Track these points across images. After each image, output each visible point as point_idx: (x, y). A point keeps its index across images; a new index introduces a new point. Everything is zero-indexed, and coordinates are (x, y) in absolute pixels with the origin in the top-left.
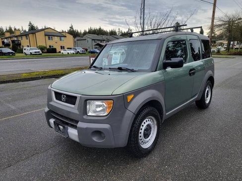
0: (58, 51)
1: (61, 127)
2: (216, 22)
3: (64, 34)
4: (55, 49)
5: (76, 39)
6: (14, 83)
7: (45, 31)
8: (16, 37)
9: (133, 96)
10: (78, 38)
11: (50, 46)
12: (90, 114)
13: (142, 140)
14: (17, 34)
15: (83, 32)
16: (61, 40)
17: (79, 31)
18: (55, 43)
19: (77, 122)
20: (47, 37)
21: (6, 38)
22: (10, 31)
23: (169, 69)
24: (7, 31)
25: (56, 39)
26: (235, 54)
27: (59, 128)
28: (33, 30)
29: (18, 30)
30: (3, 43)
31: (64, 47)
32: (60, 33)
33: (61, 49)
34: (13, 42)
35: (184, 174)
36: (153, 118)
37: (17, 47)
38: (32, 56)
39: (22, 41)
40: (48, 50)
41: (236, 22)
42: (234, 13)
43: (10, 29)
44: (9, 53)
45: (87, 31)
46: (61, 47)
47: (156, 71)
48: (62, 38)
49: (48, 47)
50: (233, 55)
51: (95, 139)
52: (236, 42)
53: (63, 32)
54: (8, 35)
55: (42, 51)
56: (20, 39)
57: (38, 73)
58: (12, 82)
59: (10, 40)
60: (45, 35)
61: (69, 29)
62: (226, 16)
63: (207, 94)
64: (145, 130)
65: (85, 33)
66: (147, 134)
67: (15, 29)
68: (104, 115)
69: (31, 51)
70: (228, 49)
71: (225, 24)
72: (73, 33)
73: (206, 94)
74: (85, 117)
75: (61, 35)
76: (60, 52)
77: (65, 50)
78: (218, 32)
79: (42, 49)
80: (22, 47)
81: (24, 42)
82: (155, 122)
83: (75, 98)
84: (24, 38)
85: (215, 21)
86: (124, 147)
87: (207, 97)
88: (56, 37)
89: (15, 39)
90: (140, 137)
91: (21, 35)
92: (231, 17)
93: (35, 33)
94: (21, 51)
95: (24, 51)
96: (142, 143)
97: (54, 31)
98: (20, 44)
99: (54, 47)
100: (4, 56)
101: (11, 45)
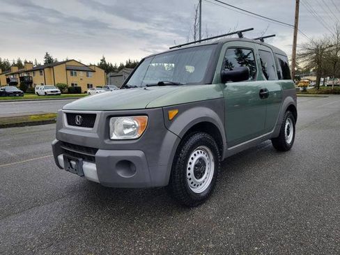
0: (83, 90)
1: (73, 163)
2: (299, 51)
3: (93, 68)
4: (80, 88)
5: (109, 75)
6: (17, 128)
7: (67, 64)
8: (27, 72)
9: (177, 112)
10: (112, 74)
11: (73, 84)
12: (114, 137)
13: (192, 180)
14: (29, 68)
15: (118, 66)
16: (88, 76)
17: (114, 65)
18: (80, 80)
19: (95, 150)
20: (69, 72)
21: (13, 74)
22: (19, 65)
23: (230, 84)
24: (14, 65)
25: (81, 74)
26: (328, 92)
27: (71, 164)
28: (50, 63)
29: (30, 63)
30: (8, 80)
31: (91, 85)
32: (87, 66)
33: (88, 87)
34: (22, 79)
35: (254, 225)
36: (208, 150)
37: (27, 86)
38: (47, 96)
39: (33, 78)
40: (69, 89)
41: (327, 50)
42: (322, 37)
43: (19, 62)
44: (15, 92)
45: (125, 64)
46: (88, 85)
47: (211, 84)
48: (90, 74)
49: (70, 86)
50: (325, 93)
51: (121, 173)
52: (328, 78)
53: (91, 65)
54: (15, 70)
55: (61, 91)
56: (31, 75)
57: (52, 115)
58: (15, 127)
59: (18, 77)
60: (67, 70)
61: (100, 62)
62: (312, 42)
63: (288, 129)
64: (196, 166)
65: (122, 67)
66: (199, 172)
67: (26, 62)
68: (135, 137)
69: (46, 91)
70: (317, 86)
71: (311, 53)
72: (106, 68)
73: (286, 130)
74: (107, 141)
75: (89, 70)
76: (86, 92)
77: (94, 89)
78: (302, 64)
79: (62, 88)
80: (33, 86)
81: (37, 79)
82: (212, 157)
83: (94, 116)
84: (38, 73)
85: (297, 49)
86: (165, 187)
87: (288, 134)
88: (81, 72)
89: (25, 75)
90: (189, 174)
91: (34, 70)
92: (319, 42)
93: (53, 67)
94: (33, 92)
95: (36, 91)
96: (192, 185)
97: (79, 65)
98: (32, 82)
99: (78, 86)
100: (7, 98)
101: (19, 83)
